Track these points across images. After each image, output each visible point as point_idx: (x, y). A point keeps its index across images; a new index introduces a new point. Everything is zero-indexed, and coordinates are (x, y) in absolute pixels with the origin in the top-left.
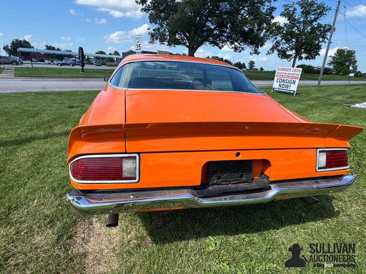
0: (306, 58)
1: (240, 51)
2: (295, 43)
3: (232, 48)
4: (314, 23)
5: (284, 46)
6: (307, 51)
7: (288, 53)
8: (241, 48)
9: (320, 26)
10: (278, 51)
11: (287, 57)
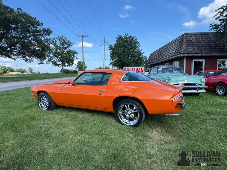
0: (68, 66)
2: (61, 58)
4: (67, 49)
5: (55, 59)
6: (67, 62)
7: (58, 63)
9: (71, 51)
10: (52, 62)
11: (58, 65)
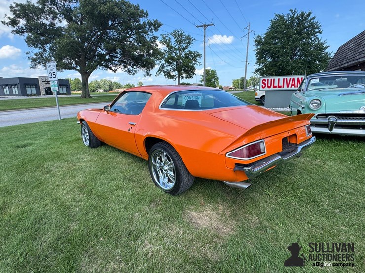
0: (186, 78)
1: (134, 74)
2: (176, 65)
3: (126, 71)
4: (186, 50)
5: (168, 68)
6: (186, 72)
7: (172, 74)
8: (134, 71)
9: (191, 52)
10: (164, 72)
11: (172, 77)
